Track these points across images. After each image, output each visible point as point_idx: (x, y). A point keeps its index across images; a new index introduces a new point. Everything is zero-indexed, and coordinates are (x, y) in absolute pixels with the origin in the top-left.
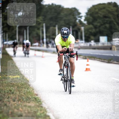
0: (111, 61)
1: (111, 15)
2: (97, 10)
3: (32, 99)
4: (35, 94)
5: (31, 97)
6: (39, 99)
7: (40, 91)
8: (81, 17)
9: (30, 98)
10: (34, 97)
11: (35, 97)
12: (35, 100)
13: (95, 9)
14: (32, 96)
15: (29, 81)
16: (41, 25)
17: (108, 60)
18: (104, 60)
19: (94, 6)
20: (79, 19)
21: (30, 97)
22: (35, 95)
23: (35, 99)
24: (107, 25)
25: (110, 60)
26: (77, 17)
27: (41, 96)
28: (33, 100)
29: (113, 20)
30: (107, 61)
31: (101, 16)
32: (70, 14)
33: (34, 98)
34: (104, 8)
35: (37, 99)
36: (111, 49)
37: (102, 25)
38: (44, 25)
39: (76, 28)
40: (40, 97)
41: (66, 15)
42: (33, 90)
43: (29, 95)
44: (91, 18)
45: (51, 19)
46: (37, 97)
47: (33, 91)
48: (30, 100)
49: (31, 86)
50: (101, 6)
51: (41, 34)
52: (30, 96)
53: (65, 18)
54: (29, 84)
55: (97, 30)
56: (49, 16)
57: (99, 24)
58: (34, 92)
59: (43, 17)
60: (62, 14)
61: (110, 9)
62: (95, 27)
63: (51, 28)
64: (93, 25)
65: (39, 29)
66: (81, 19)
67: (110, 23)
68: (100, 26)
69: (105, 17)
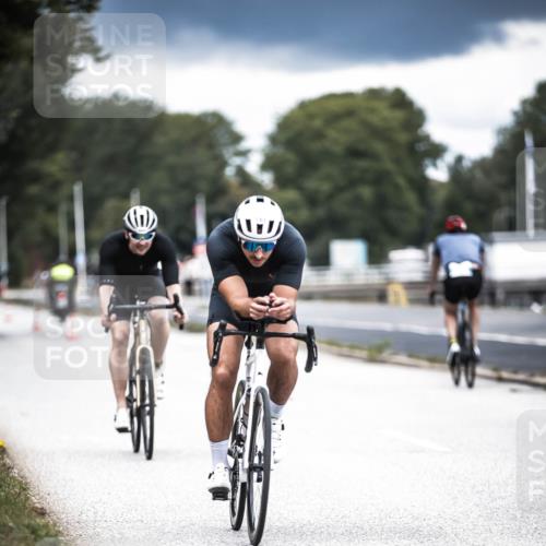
0: (385, 355)
1: (379, 147)
2: (317, 123)
3: (21, 535)
4: (35, 509)
5: (14, 522)
6: (53, 532)
7: (56, 493)
8: (244, 154)
9: (11, 529)
10: (26, 522)
11: (33, 522)
12: (33, 537)
13: (311, 117)
14: (18, 516)
15: (9, 451)
16: (64, 191)
17: (370, 349)
18: (352, 347)
19: (303, 105)
20: (237, 161)
21: (11, 524)
22: (34, 514)
23: (34, 531)
24: (366, 192)
25: (380, 349)
26: (227, 153)
27: (63, 516)
28: (25, 538)
29: (389, 165)
30: (364, 354)
31: (338, 149)
32: (195, 141)
33: (28, 527)
34: (350, 113)
35: (43, 533)
36: (381, 296)
37: (339, 190)
38: (78, 189)
39: (221, 206)
40: (55, 525)
41: (179, 147)
42: (25, 489)
43: (6, 512)
44: (291, 156)
45: (110, 163)
46: (40, 521)
47: (22, 497)
48: (11, 536)
49: (15, 473)
50: (334, 106)
51: (63, 232)
52: (11, 517)
53: (171, 159)
54: (4, 465)
55: (321, 212)
56: (100, 152)
57: (326, 187)
58: (27, 499)
59: (74, 155)
60: (160, 140)
61: (375, 120)
62: (312, 200)
63: (111, 204)
64: (300, 188)
65: (52, 209)
66: (248, 160)
67: (380, 179)
68: (331, 196)
69: (355, 153)
